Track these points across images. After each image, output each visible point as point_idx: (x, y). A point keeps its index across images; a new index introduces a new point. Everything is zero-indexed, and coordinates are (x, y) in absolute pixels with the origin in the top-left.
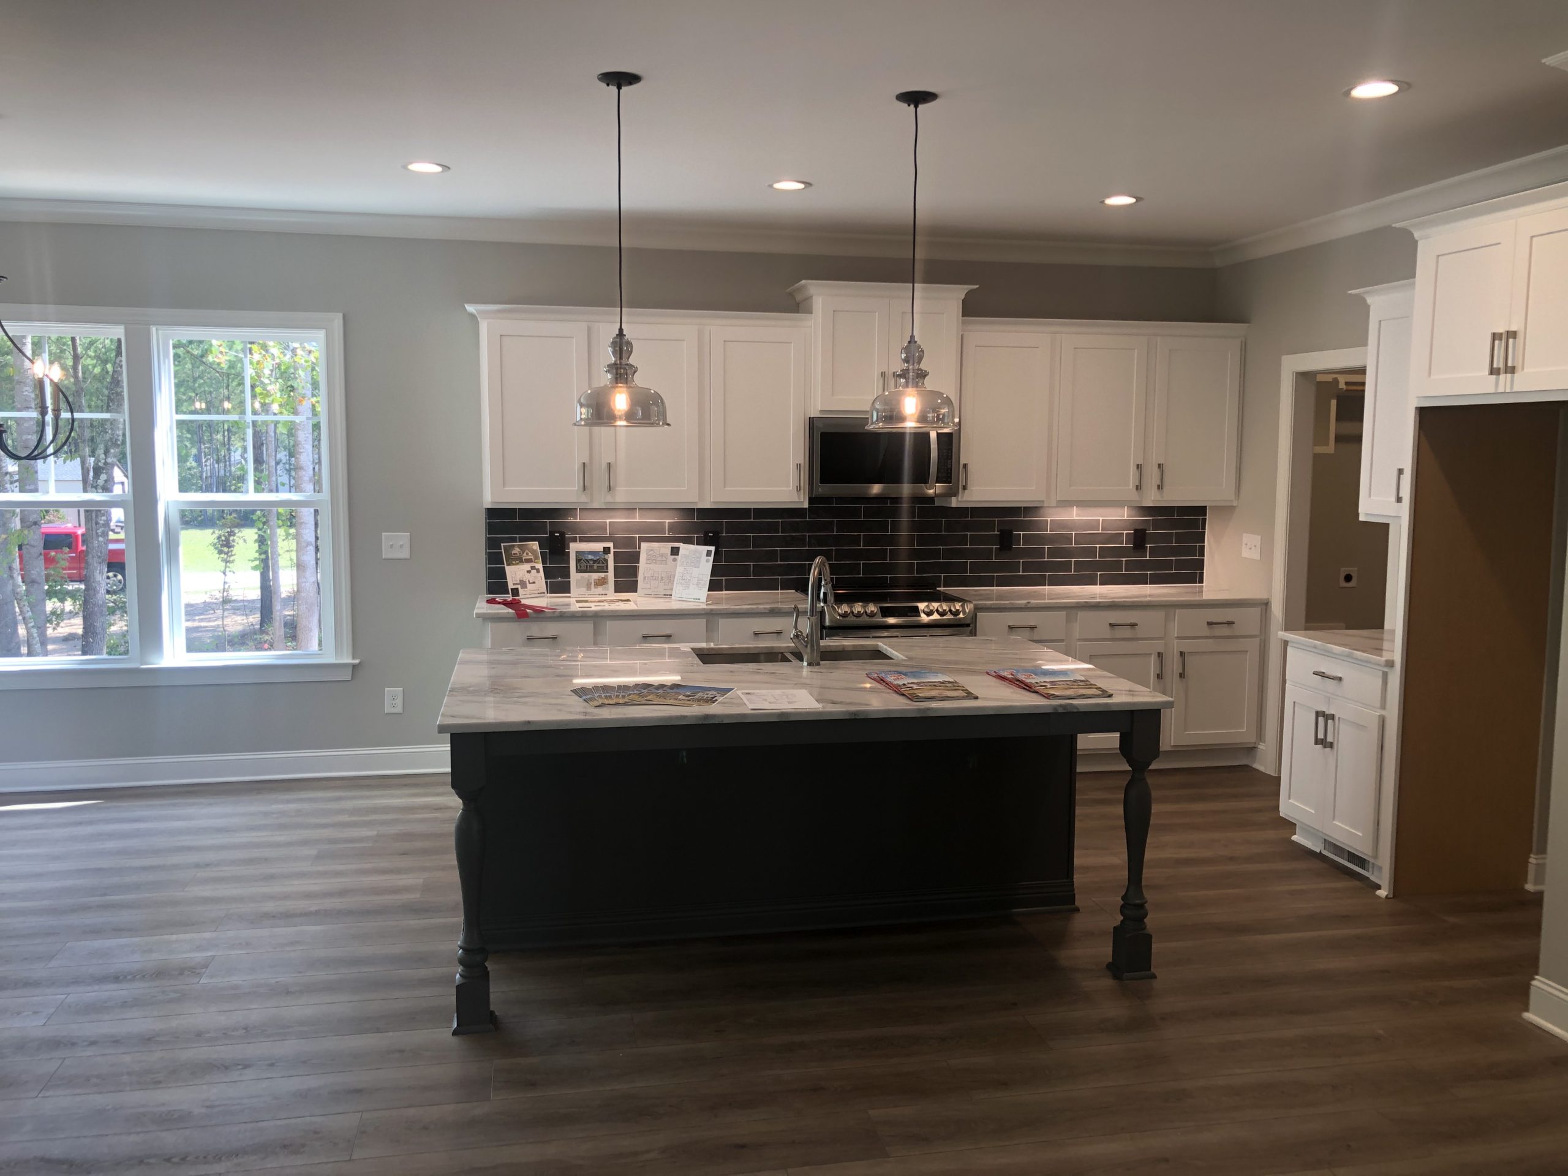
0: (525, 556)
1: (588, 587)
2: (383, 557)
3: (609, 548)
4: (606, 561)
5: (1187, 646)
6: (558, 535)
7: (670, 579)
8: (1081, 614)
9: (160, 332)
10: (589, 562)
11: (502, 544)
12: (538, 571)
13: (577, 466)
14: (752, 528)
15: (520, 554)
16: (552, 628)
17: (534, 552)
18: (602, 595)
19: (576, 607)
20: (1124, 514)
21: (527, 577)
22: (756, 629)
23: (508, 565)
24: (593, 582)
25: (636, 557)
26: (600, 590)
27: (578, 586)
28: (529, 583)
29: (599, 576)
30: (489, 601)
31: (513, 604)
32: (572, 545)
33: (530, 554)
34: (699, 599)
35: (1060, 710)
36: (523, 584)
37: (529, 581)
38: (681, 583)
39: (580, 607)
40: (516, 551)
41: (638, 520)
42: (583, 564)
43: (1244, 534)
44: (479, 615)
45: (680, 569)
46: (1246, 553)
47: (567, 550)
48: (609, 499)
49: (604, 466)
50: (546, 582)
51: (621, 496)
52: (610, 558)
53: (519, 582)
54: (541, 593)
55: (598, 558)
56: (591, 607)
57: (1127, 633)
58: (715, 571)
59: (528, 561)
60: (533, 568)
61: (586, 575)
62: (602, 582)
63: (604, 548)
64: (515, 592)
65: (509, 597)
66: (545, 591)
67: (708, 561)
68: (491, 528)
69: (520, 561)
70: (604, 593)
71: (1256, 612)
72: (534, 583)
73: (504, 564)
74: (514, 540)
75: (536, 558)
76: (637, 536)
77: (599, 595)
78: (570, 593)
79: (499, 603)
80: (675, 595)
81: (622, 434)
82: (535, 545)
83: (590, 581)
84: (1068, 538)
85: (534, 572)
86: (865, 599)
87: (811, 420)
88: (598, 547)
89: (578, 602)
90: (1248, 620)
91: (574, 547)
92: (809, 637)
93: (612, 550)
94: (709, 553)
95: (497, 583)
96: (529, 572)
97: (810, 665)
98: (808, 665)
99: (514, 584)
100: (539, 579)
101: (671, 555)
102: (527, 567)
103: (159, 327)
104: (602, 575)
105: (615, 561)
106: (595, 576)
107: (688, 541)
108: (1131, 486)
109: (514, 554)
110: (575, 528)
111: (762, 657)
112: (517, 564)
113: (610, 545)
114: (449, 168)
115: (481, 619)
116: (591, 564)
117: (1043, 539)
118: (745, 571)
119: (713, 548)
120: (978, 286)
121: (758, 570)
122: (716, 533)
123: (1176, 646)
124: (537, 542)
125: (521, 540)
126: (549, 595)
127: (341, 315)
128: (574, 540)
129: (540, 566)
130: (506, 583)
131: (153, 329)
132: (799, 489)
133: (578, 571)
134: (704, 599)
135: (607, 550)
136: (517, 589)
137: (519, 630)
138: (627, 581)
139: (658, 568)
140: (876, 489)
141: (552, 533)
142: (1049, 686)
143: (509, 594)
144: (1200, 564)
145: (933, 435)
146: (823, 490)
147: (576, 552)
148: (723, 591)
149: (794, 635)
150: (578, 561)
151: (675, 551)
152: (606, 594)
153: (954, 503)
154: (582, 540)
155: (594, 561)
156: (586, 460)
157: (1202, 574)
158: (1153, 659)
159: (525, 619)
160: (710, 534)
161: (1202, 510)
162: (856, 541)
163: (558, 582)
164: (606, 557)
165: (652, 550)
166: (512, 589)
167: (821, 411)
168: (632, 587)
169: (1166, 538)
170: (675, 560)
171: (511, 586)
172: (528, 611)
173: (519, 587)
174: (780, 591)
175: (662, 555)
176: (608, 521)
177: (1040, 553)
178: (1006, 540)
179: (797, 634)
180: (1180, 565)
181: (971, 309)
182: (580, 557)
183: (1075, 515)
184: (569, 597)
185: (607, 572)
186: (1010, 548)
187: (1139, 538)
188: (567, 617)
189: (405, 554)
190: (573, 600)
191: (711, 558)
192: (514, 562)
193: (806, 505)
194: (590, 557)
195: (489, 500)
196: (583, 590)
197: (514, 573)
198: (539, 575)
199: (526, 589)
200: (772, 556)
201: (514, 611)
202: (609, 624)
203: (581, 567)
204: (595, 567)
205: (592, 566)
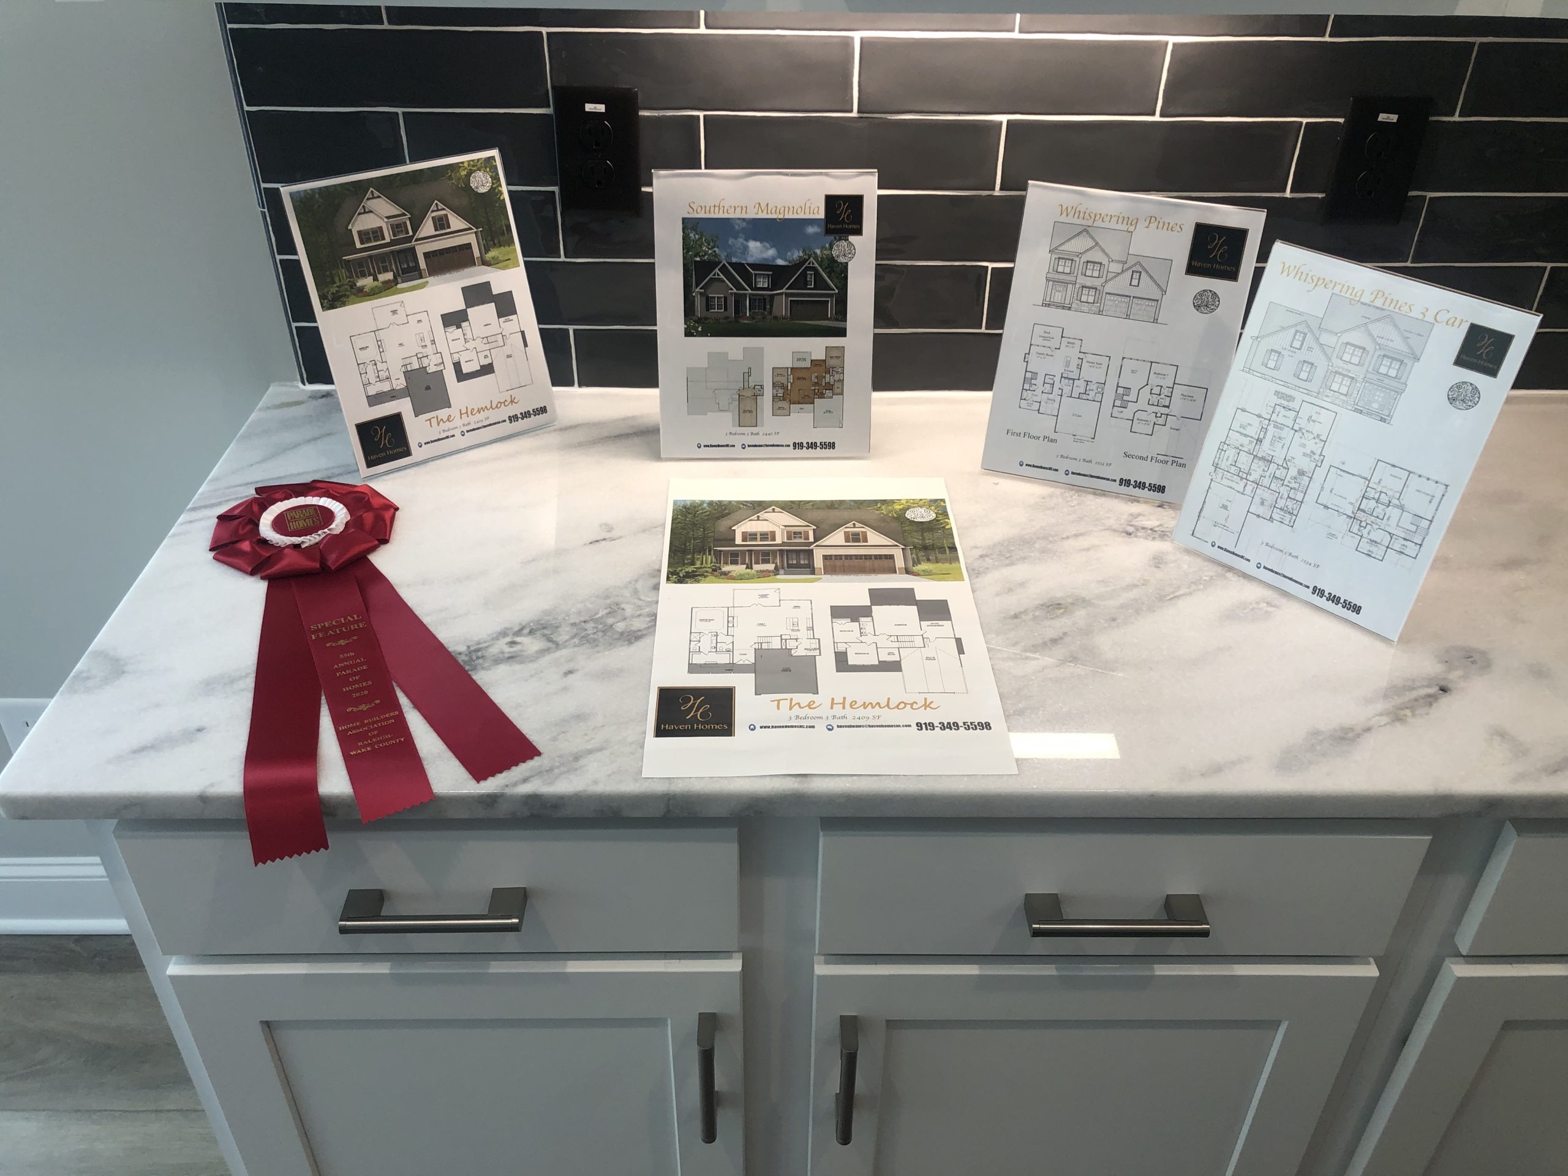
0: (428, 239)
1: (746, 403)
4: (840, 273)
6: (601, 108)
10: (747, 278)
12: (505, 305)
15: (397, 228)
17: (479, 208)
18: (812, 446)
21: (447, 351)
23: (332, 302)
24: (769, 384)
28: (461, 376)
29: (798, 356)
32: (667, 178)
33: (456, 222)
34: (1357, 609)
36: (427, 390)
37: (457, 366)
38: (1243, 475)
40: (376, 217)
42: (724, 289)
47: (644, 189)
53: (400, 383)
55: (796, 254)
59: (447, 261)
60: (477, 294)
61: (734, 346)
69: (404, 266)
72: (487, 369)
75: (494, 236)
76: (1004, 118)
77: (798, 446)
82: (484, 169)
83: (754, 379)
85: (482, 314)
88: (801, 193)
91: (677, 196)
93: (872, 213)
96: (454, 320)
99: (374, 400)
102: (445, 292)
104: (816, 347)
106: (780, 352)
109: (364, 236)
112: (388, 288)
113: (864, 184)
116: (763, 289)
124: (495, 151)
129: (514, 279)
150: (695, 269)
173: (403, 407)
176: (857, 36)
182: (707, 250)
185: (842, 333)
192: (366, 282)
197: (369, 345)
199: (443, 413)
203: (708, 306)
204: (782, 307)
205: (763, 303)
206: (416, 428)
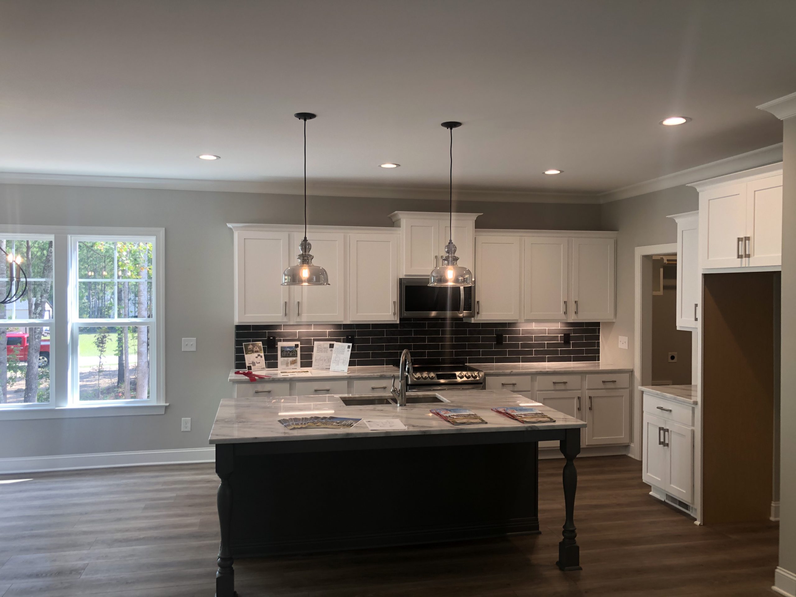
0: (255, 349)
1: (287, 364)
2: (183, 350)
3: (298, 345)
4: (297, 351)
5: (592, 393)
6: (272, 338)
7: (329, 360)
8: (539, 378)
9: (72, 238)
10: (287, 352)
11: (243, 343)
12: (261, 357)
13: (282, 303)
14: (370, 334)
15: (252, 348)
16: (268, 387)
17: (259, 347)
18: (294, 369)
19: (281, 376)
20: (558, 326)
21: (256, 360)
22: (373, 386)
23: (246, 354)
24: (289, 362)
25: (311, 349)
26: (293, 366)
27: (282, 364)
28: (257, 363)
29: (293, 359)
30: (237, 373)
31: (248, 374)
33: (257, 348)
34: (344, 371)
35: (529, 429)
36: (254, 364)
37: (257, 362)
38: (334, 363)
39: (283, 376)
40: (251, 347)
41: (313, 330)
42: (285, 353)
43: (620, 337)
44: (230, 380)
45: (334, 355)
46: (621, 346)
47: (276, 346)
48: (298, 320)
49: (296, 303)
50: (266, 363)
51: (305, 318)
52: (299, 350)
53: (251, 363)
54: (263, 368)
55: (292, 350)
56: (288, 376)
57: (562, 387)
58: (352, 356)
59: (257, 352)
60: (259, 355)
61: (286, 359)
62: (294, 362)
63: (295, 345)
64: (250, 368)
65: (246, 371)
66: (265, 367)
67: (348, 351)
68: (238, 335)
69: (253, 352)
70: (295, 367)
71: (627, 375)
72: (259, 363)
73: (244, 353)
74: (249, 341)
75: (261, 350)
76: (312, 338)
77: (293, 369)
78: (277, 368)
79: (241, 374)
80: (332, 368)
81: (305, 290)
82: (260, 344)
83: (288, 362)
84: (530, 339)
85: (259, 357)
86: (429, 370)
87: (401, 279)
88: (292, 344)
89: (282, 372)
90: (623, 380)
91: (280, 344)
92: (400, 391)
93: (300, 346)
94: (349, 347)
95: (240, 363)
96: (257, 357)
97: (401, 406)
98: (400, 406)
99: (249, 364)
101: (330, 348)
102: (256, 355)
103: (73, 235)
104: (294, 358)
105: (301, 352)
106: (291, 359)
107: (338, 341)
108: (562, 312)
109: (249, 348)
110: (280, 334)
111: (376, 402)
112: (251, 353)
113: (299, 343)
114: (220, 158)
115: (231, 383)
116: (289, 353)
117: (518, 339)
118: (367, 355)
119: (351, 344)
120: (483, 214)
121: (374, 355)
122: (353, 337)
123: (587, 393)
124: (261, 342)
125: (254, 341)
126: (267, 369)
127: (164, 228)
128: (280, 341)
129: (262, 354)
130: (245, 363)
131: (69, 236)
132: (394, 314)
133: (282, 356)
134: (346, 370)
135: (297, 346)
136: (250, 367)
137: (251, 388)
138: (307, 362)
139: (323, 355)
140: (433, 314)
141: (269, 337)
142: (523, 416)
143: (246, 369)
144: (598, 351)
145: (462, 288)
146: (406, 314)
147: (281, 347)
148: (356, 366)
149: (393, 390)
150: (282, 351)
151: (332, 346)
152: (296, 369)
153: (473, 321)
154: (284, 341)
155: (290, 352)
156: (287, 300)
157: (599, 357)
158: (576, 401)
159: (254, 382)
160: (349, 337)
161: (598, 324)
162: (423, 340)
163: (271, 363)
164: (296, 349)
165: (320, 345)
166: (248, 366)
167: (406, 275)
168: (310, 365)
169: (581, 338)
170: (331, 350)
171: (247, 365)
172: (256, 378)
173: (251, 365)
174: (385, 366)
175: (325, 348)
176: (297, 331)
177: (517, 346)
178: (499, 340)
179: (394, 389)
180: (588, 352)
181: (479, 225)
182: (283, 349)
183: (534, 326)
184: (277, 370)
185: (297, 357)
186: (502, 344)
187: (567, 338)
188: (276, 381)
189: (194, 349)
190: (279, 372)
191: (350, 349)
192: (249, 353)
193: (398, 322)
194: (288, 349)
195: (237, 321)
196: (284, 366)
197: (249, 358)
198: (262, 359)
199: (255, 366)
200: (381, 348)
201: (248, 378)
202: (298, 385)
203: (283, 354)
204: (291, 354)
206: (252, 367)
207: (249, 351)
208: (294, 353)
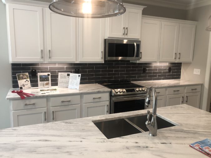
0: (24, 77)
1: (44, 85)
4: (49, 78)
5: (188, 95)
6: (34, 71)
7: (68, 83)
8: (168, 89)
11: (17, 74)
12: (28, 81)
13: (40, 51)
16: (33, 101)
17: (27, 76)
18: (48, 88)
19: (40, 94)
20: (167, 64)
21: (25, 83)
22: (94, 97)
23: (19, 80)
25: (57, 76)
26: (47, 86)
27: (41, 85)
30: (13, 92)
31: (20, 93)
32: (38, 73)
36: (24, 85)
39: (42, 94)
40: (21, 76)
41: (57, 66)
42: (42, 79)
43: (194, 69)
45: (70, 80)
46: (195, 73)
47: (37, 75)
48: (50, 60)
49: (48, 51)
50: (31, 84)
51: (54, 59)
52: (50, 77)
54: (29, 88)
56: (45, 93)
57: (177, 92)
59: (25, 78)
60: (27, 80)
61: (43, 82)
62: (47, 84)
65: (19, 90)
67: (79, 78)
68: (13, 69)
69: (23, 78)
71: (200, 86)
72: (27, 85)
73: (17, 79)
74: (21, 72)
75: (28, 77)
76: (57, 71)
78: (38, 86)
79: (16, 92)
80: (70, 86)
82: (27, 74)
84: (156, 70)
85: (27, 82)
86: (123, 88)
87: (105, 40)
88: (46, 74)
89: (41, 91)
90: (199, 88)
91: (39, 74)
92: (153, 123)
93: (50, 75)
94: (79, 76)
95: (15, 85)
96: (25, 82)
100: (29, 83)
102: (25, 80)
104: (48, 82)
105: (51, 78)
106: (45, 82)
107: (71, 72)
108: (174, 58)
110: (39, 69)
112: (22, 80)
113: (50, 73)
115: (9, 100)
118: (86, 79)
119: (80, 74)
121: (89, 79)
122: (79, 70)
123: (186, 95)
124: (28, 73)
125: (23, 72)
126: (32, 88)
128: (39, 72)
129: (29, 80)
130: (18, 85)
132: (102, 58)
133: (40, 81)
134: (78, 88)
135: (49, 75)
136: (22, 87)
138: (55, 82)
139: (64, 80)
141: (32, 70)
144: (180, 75)
145: (135, 44)
147: (40, 76)
149: (147, 124)
150: (40, 78)
151: (68, 75)
154: (41, 72)
155: (45, 78)
156: (43, 49)
157: (180, 77)
158: (181, 98)
159: (24, 99)
160: (77, 70)
161: (181, 63)
163: (34, 84)
165: (62, 75)
167: (109, 37)
168: (56, 84)
170: (68, 77)
171: (20, 86)
172: (25, 96)
173: (22, 86)
174: (94, 84)
175: (65, 76)
176: (49, 67)
177: (151, 73)
178: (144, 70)
180: (177, 75)
181: (145, 13)
183: (158, 64)
184: (38, 88)
186: (145, 72)
188: (38, 97)
190: (39, 90)
194: (44, 77)
195: (11, 60)
197: (21, 82)
200: (92, 75)
204: (45, 80)
205: (44, 80)
206: (23, 88)
207: (20, 78)
208: (47, 79)
